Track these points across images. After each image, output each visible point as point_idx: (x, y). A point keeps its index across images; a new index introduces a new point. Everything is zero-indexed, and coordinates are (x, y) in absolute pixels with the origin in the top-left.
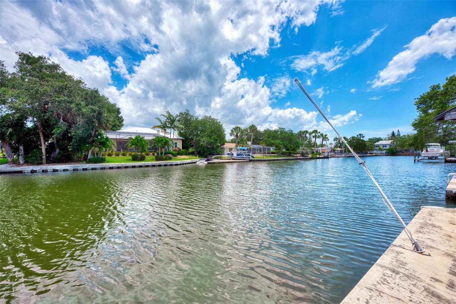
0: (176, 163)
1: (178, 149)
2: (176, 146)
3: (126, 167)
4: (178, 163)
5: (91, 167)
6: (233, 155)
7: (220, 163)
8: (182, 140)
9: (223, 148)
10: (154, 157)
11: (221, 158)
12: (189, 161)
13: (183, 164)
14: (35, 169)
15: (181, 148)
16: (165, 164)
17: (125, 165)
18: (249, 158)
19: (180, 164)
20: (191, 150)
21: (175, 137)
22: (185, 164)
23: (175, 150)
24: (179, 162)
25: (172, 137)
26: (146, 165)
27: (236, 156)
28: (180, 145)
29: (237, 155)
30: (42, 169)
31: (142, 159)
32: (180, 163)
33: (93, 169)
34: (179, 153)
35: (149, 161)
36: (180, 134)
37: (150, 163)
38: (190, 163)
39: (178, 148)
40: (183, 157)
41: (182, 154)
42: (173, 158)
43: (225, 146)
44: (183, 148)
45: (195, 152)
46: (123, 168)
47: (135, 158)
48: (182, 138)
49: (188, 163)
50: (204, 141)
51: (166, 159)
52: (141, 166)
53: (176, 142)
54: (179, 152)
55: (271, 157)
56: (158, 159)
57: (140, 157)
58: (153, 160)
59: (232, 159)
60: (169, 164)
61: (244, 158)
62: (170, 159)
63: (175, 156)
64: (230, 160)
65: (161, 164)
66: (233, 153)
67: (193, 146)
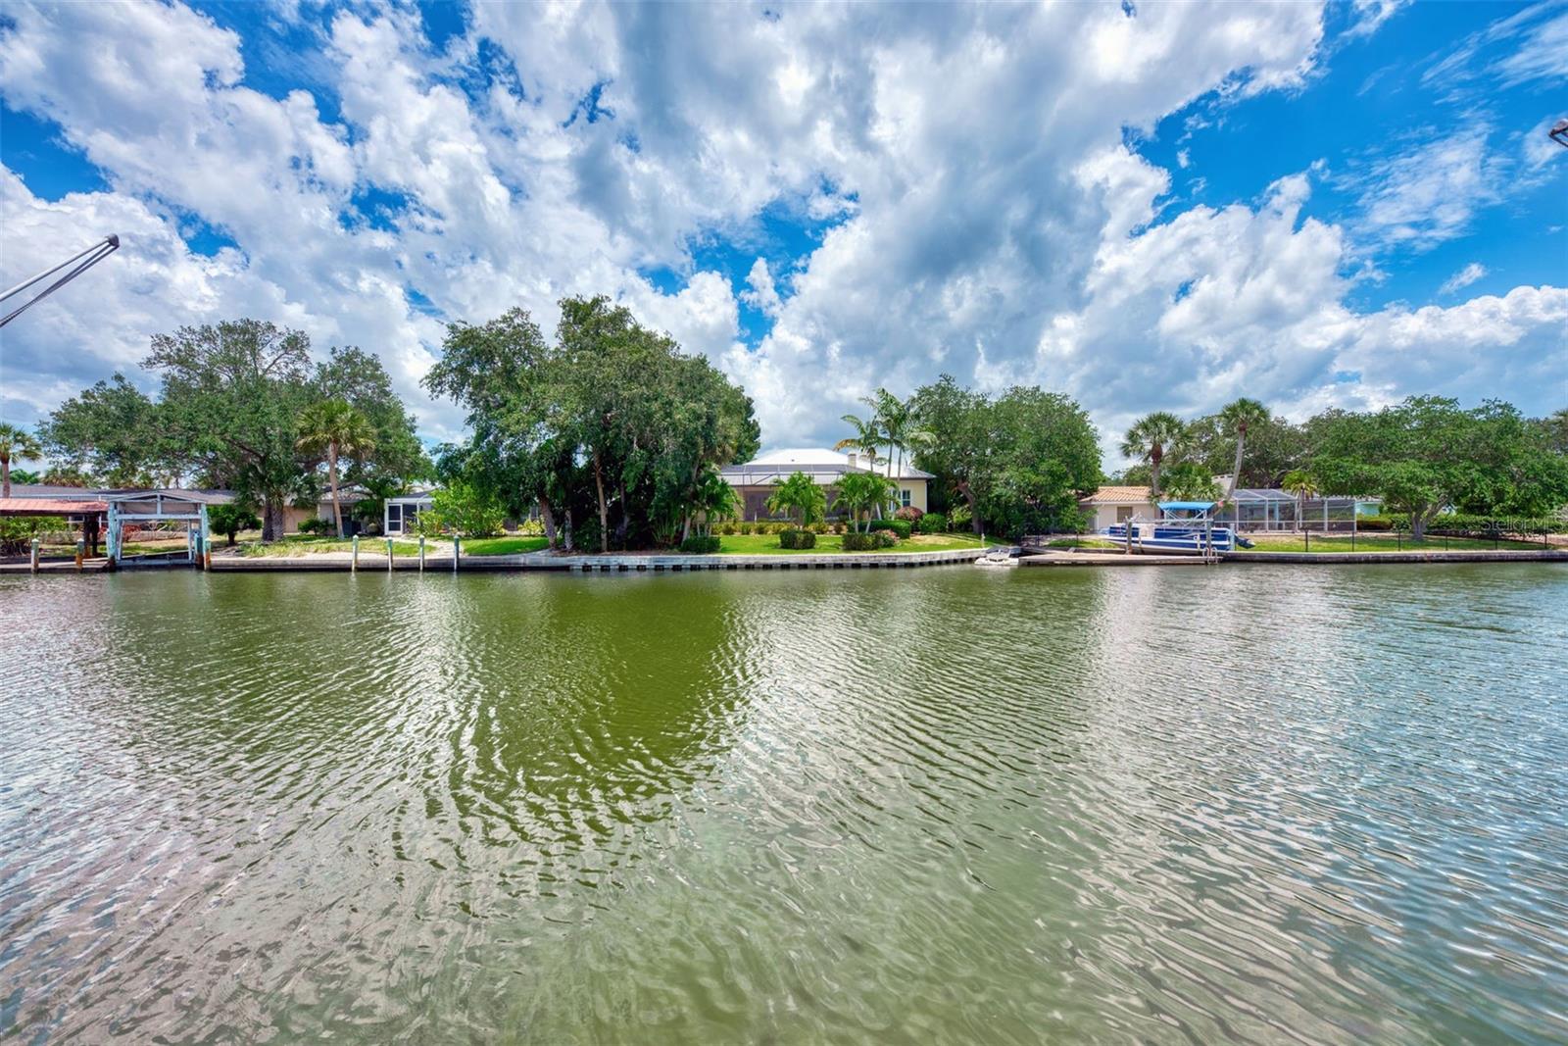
0: (906, 560)
1: (912, 514)
2: (907, 504)
3: (767, 567)
4: (913, 560)
5: (689, 563)
6: (1136, 534)
7: (1075, 564)
8: (928, 480)
9: (1088, 508)
10: (839, 539)
11: (1078, 547)
12: (952, 554)
13: (931, 564)
14: (589, 563)
15: (925, 510)
16: (872, 561)
17: (764, 561)
18: (1223, 547)
19: (922, 564)
20: (957, 515)
21: (904, 474)
22: (939, 563)
23: (904, 517)
24: (916, 557)
25: (894, 474)
26: (818, 561)
27: (1151, 538)
28: (919, 499)
29: (1157, 535)
30: (600, 563)
31: (809, 544)
32: (919, 560)
33: (693, 568)
34: (918, 528)
35: (826, 550)
36: (923, 462)
37: (829, 557)
38: (955, 561)
39: (915, 510)
40: (929, 539)
41: (925, 531)
42: (898, 542)
44: (931, 508)
45: (974, 524)
46: (759, 568)
47: (789, 542)
48: (925, 475)
49: (947, 562)
50: (1008, 482)
51: (875, 547)
52: (803, 567)
53: (907, 489)
54: (917, 523)
55: (1356, 546)
56: (851, 545)
57: (801, 537)
58: (836, 547)
59: (1134, 552)
60: (884, 561)
61: (1195, 546)
62: (889, 545)
63: (904, 534)
64: (1123, 553)
65: (861, 561)
66: (1134, 525)
67: (965, 501)
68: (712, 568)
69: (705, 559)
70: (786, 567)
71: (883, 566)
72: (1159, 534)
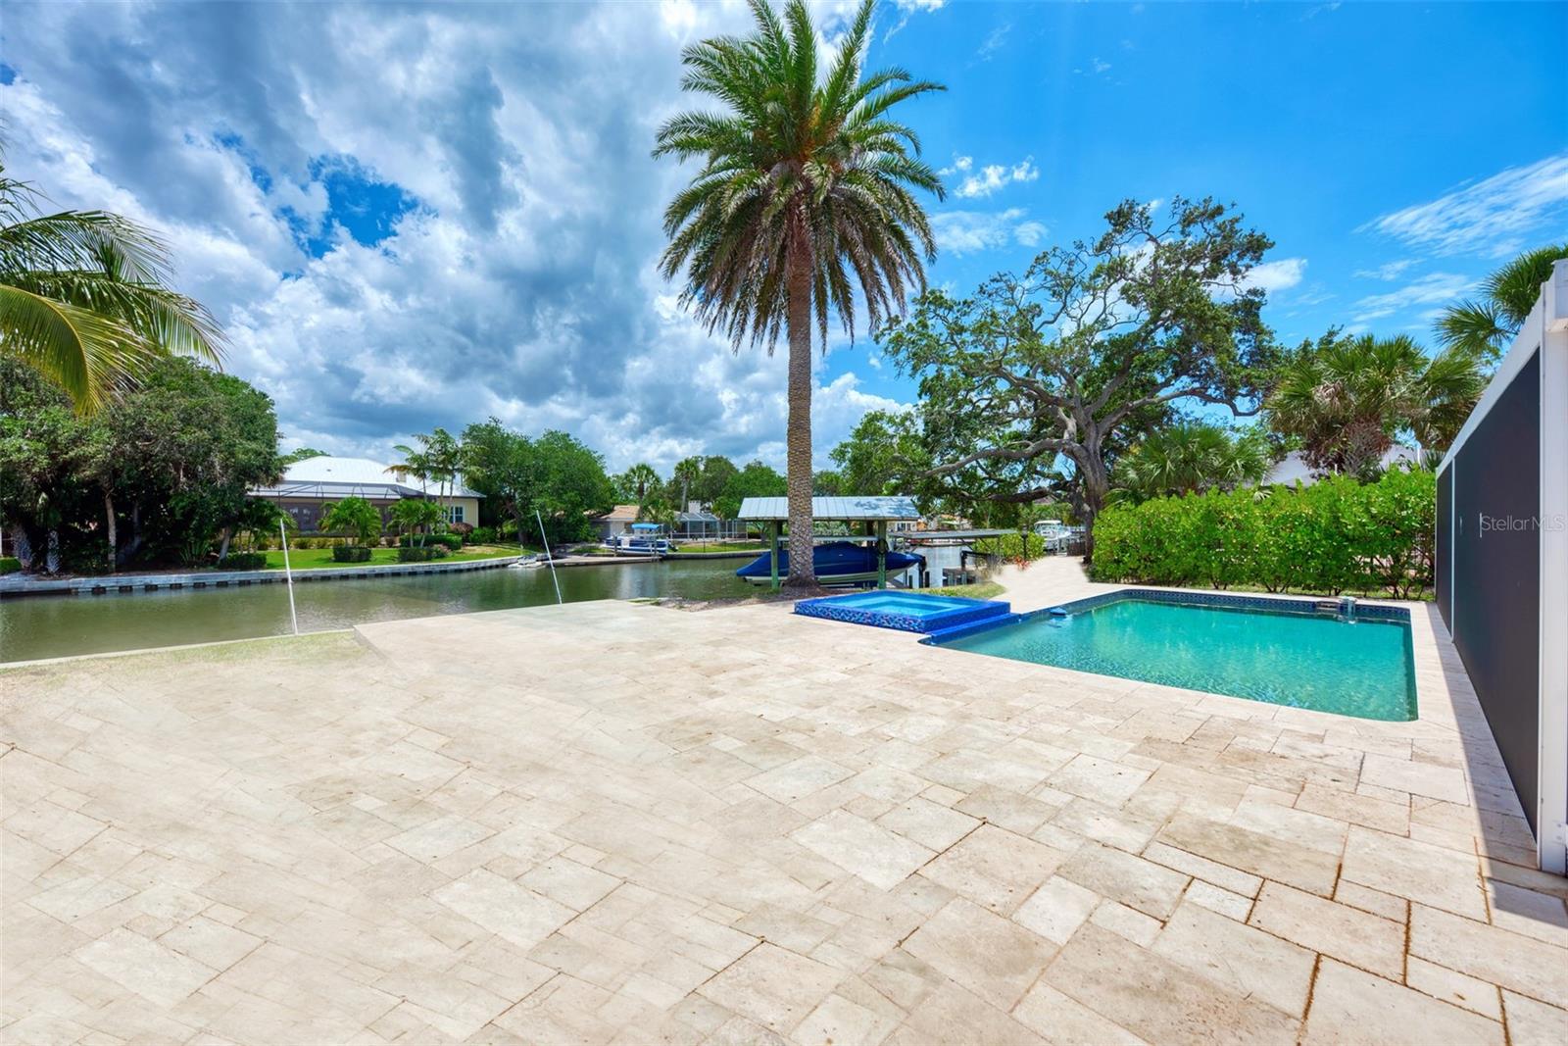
0: (456, 567)
1: (464, 529)
2: (459, 519)
3: (326, 579)
4: (462, 567)
5: (237, 579)
6: (619, 544)
7: (587, 564)
8: (480, 500)
9: (606, 524)
10: (394, 552)
11: (590, 552)
12: (495, 561)
13: (477, 569)
14: (102, 585)
15: (476, 524)
16: (427, 569)
17: (321, 574)
18: (664, 551)
19: (469, 570)
20: (508, 528)
21: (456, 493)
22: (484, 568)
23: (456, 532)
24: (464, 564)
25: (447, 493)
26: (377, 572)
27: (628, 547)
28: (471, 516)
29: (631, 545)
30: (119, 584)
31: (364, 557)
32: (467, 567)
33: (242, 583)
34: (469, 539)
35: (382, 562)
36: (474, 483)
37: (388, 567)
38: (497, 566)
39: (467, 525)
40: (478, 550)
41: (475, 542)
42: (450, 553)
43: (611, 515)
44: (482, 523)
45: (520, 536)
46: (316, 579)
47: (342, 556)
48: (478, 495)
49: (491, 567)
50: (545, 507)
51: (429, 558)
52: (362, 577)
53: (459, 506)
54: (468, 536)
55: (727, 548)
56: (405, 558)
57: (356, 552)
58: (392, 559)
59: (619, 555)
60: (437, 569)
61: (649, 551)
62: (441, 556)
63: (453, 546)
64: (612, 556)
65: (417, 570)
66: (619, 538)
67: (512, 517)
68: (264, 582)
69: (253, 574)
70: (345, 577)
71: (436, 573)
72: (632, 543)
